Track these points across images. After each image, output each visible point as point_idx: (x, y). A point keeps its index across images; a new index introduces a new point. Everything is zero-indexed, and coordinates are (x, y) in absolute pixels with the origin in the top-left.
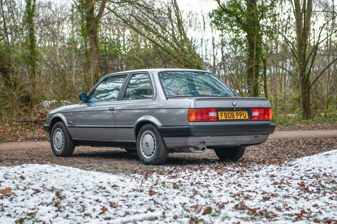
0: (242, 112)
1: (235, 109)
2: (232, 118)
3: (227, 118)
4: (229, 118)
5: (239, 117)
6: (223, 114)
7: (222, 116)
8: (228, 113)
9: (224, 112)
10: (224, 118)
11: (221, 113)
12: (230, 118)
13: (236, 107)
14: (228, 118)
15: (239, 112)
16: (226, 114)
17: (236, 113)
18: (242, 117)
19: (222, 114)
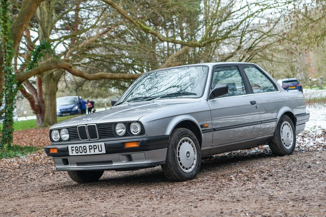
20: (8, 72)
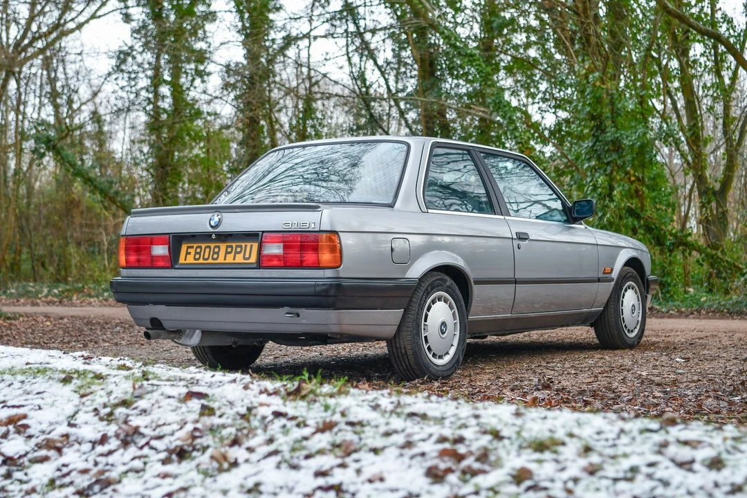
0: (243, 245)
1: (214, 236)
2: (210, 261)
3: (198, 259)
4: (204, 259)
5: (230, 259)
6: (192, 251)
7: (188, 253)
8: (206, 247)
9: (195, 245)
10: (190, 259)
11: (188, 247)
13: (219, 229)
14: (201, 261)
15: (234, 245)
16: (198, 250)
17: (227, 247)
18: (239, 259)
19: (190, 250)
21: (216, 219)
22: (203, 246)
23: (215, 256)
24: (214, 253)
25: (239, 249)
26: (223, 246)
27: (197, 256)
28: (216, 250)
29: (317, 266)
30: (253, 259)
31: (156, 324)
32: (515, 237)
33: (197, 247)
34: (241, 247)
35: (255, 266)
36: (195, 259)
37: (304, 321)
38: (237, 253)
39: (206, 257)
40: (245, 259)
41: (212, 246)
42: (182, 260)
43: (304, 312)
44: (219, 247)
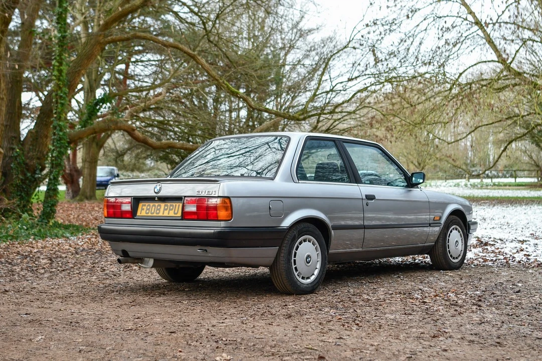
0: (174, 204)
2: (155, 215)
3: (148, 213)
5: (166, 214)
7: (142, 209)
8: (153, 206)
9: (147, 204)
10: (144, 214)
12: (153, 213)
13: (160, 194)
14: (150, 214)
15: (169, 204)
16: (149, 207)
17: (165, 206)
18: (172, 214)
19: (144, 207)
20: (58, 128)
21: (158, 188)
22: (151, 204)
23: (158, 211)
24: (157, 210)
25: (171, 207)
26: (163, 205)
27: (148, 211)
28: (159, 207)
29: (216, 219)
30: (179, 214)
31: (125, 253)
32: (364, 197)
33: (148, 205)
34: (173, 206)
35: (180, 218)
36: (146, 213)
37: (210, 255)
38: (170, 210)
39: (153, 211)
40: (175, 213)
41: (157, 204)
42: (138, 214)
43: (210, 249)
44: (160, 206)
